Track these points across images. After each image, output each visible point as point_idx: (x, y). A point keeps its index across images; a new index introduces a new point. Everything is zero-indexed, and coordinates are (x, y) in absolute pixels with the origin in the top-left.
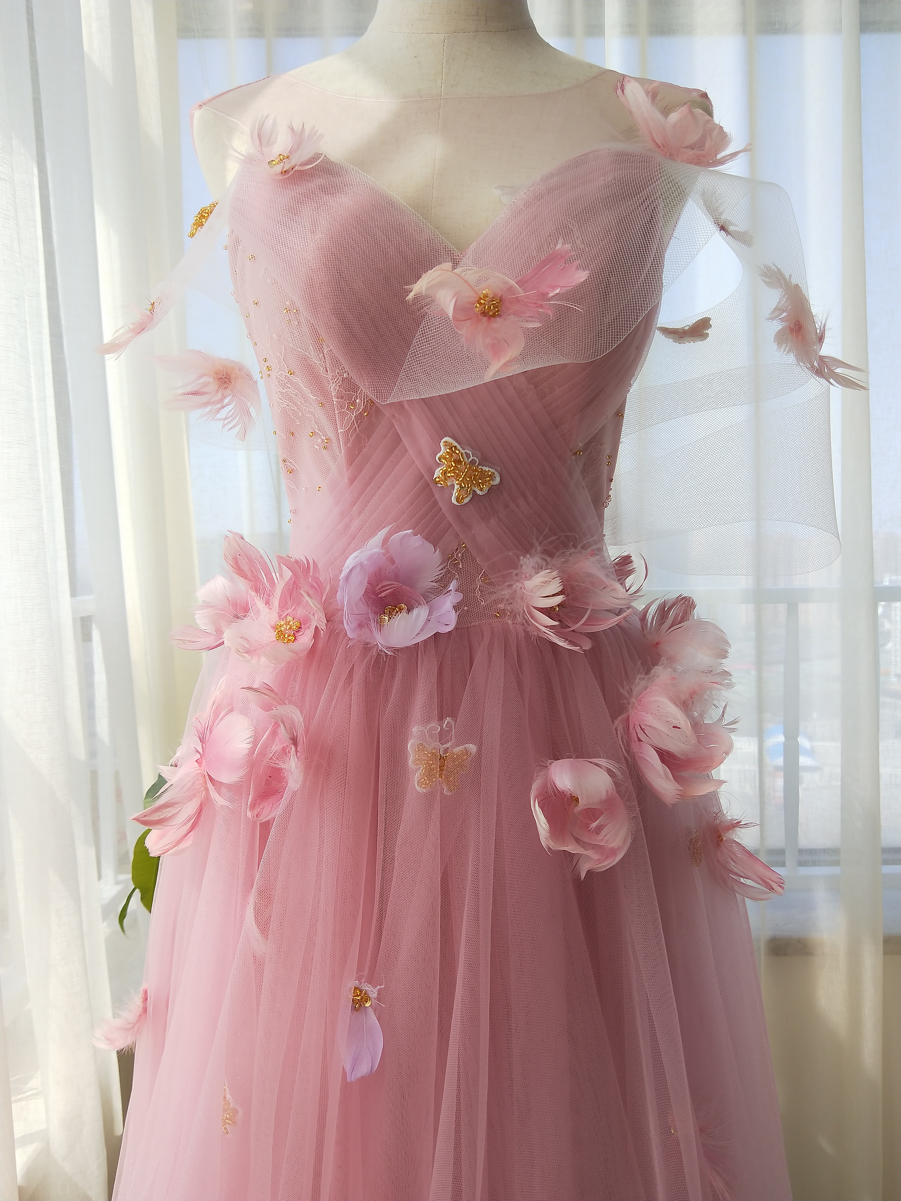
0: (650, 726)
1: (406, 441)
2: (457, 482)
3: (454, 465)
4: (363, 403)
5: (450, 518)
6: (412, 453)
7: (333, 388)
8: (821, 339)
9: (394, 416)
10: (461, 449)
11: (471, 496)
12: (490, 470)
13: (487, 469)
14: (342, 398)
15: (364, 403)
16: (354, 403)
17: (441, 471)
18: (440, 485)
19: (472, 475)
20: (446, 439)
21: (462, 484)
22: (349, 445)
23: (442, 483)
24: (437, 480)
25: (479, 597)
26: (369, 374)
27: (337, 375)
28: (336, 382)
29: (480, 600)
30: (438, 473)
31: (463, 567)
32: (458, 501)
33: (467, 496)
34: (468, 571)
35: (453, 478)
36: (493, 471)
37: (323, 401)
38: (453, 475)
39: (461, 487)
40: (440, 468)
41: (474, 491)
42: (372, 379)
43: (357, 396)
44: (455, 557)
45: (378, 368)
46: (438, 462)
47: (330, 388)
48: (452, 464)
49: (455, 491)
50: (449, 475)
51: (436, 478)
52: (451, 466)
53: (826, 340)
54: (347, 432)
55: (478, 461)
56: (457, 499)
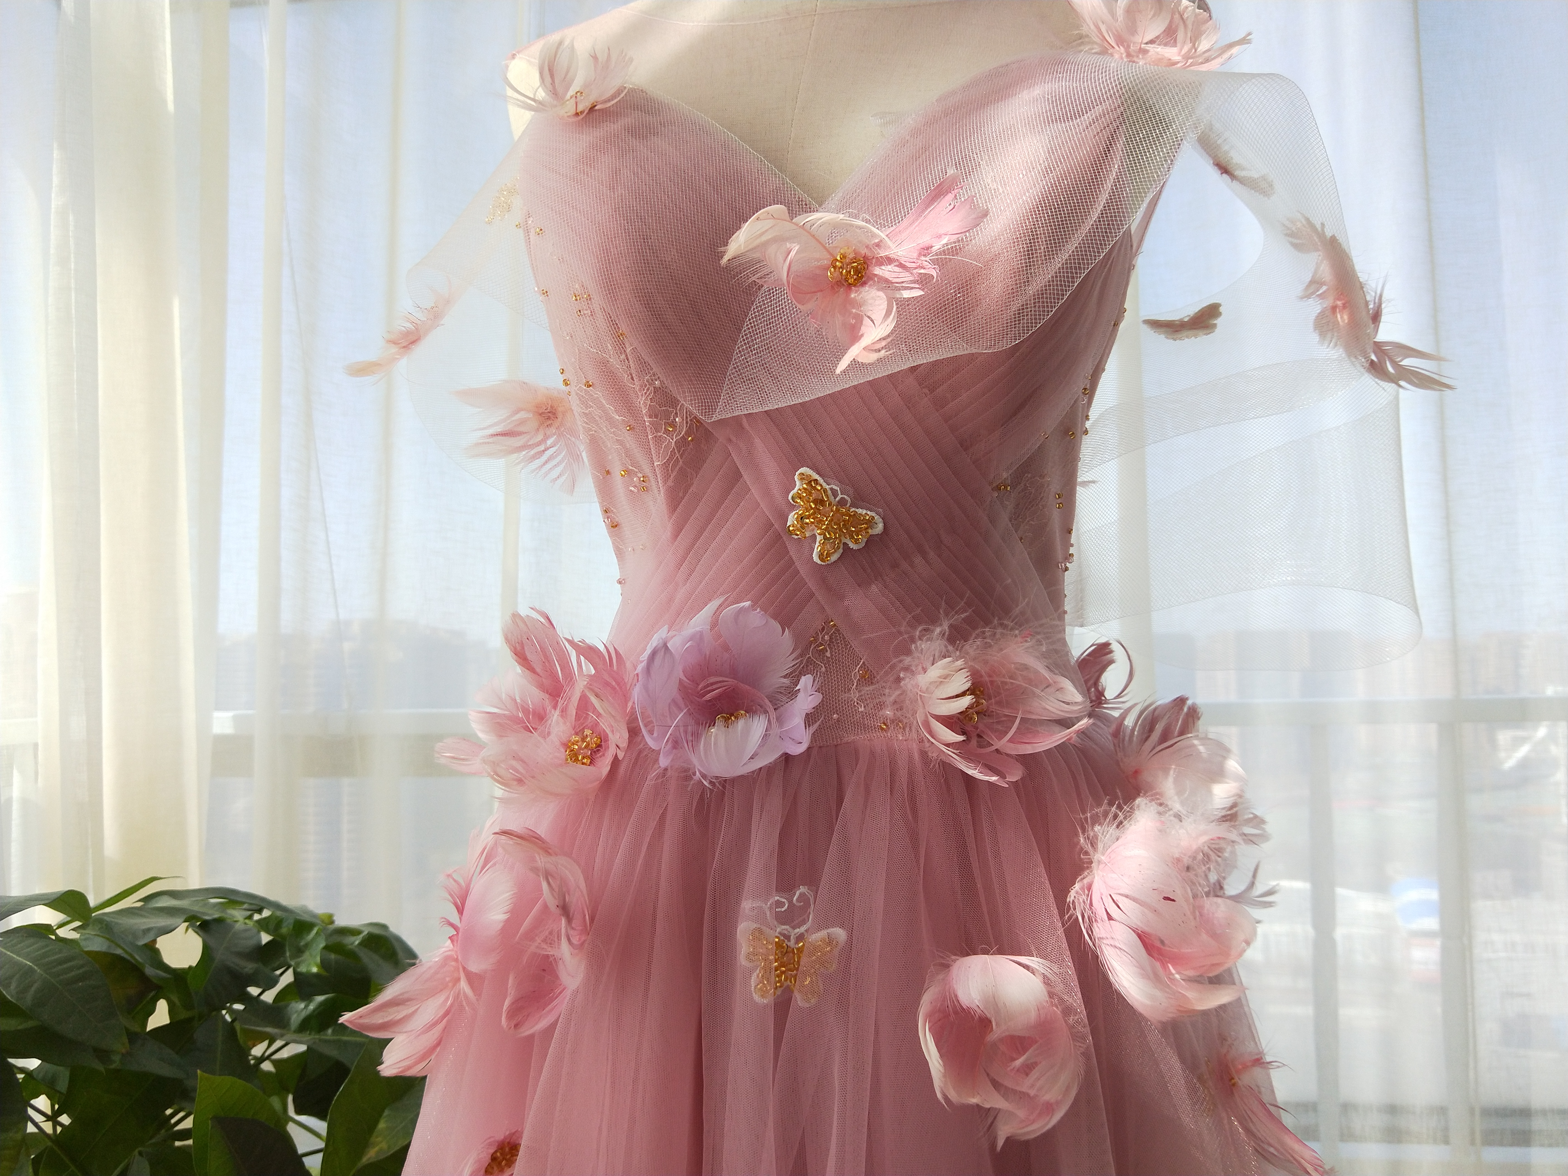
1: (746, 476)
2: (818, 532)
3: (813, 506)
4: (685, 422)
5: (812, 584)
6: (755, 492)
7: (642, 402)
8: (1376, 317)
9: (730, 440)
10: (824, 485)
11: (841, 550)
12: (869, 513)
13: (864, 512)
14: (656, 417)
15: (687, 423)
16: (673, 424)
17: (796, 516)
18: (796, 537)
19: (841, 520)
20: (803, 470)
21: (827, 534)
22: (670, 483)
23: (798, 533)
24: (791, 528)
25: (856, 700)
26: (691, 381)
27: (647, 383)
28: (646, 393)
29: (857, 704)
30: (792, 519)
31: (832, 655)
32: (822, 560)
33: (835, 551)
34: (839, 661)
35: (813, 525)
36: (873, 514)
37: (632, 422)
38: (812, 520)
39: (825, 538)
40: (794, 512)
41: (845, 544)
42: (695, 388)
43: (676, 413)
44: (820, 639)
45: (703, 373)
46: (792, 503)
47: (640, 403)
48: (811, 507)
49: (817, 544)
50: (807, 521)
51: (790, 526)
52: (809, 508)
53: (1384, 318)
54: (665, 465)
55: (849, 500)
56: (821, 556)
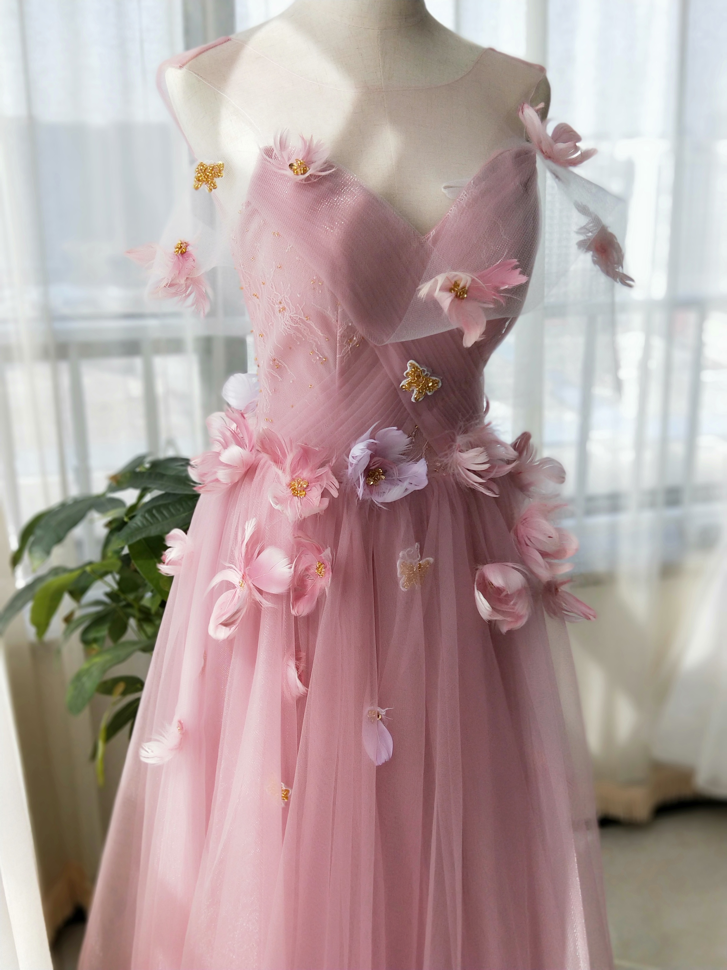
0: (534, 537)
1: (382, 360)
2: (416, 389)
4: (357, 339)
5: (408, 410)
6: (386, 369)
7: (339, 332)
10: (421, 368)
11: (424, 396)
13: (435, 378)
14: (344, 337)
16: (351, 340)
17: (407, 382)
18: (404, 390)
20: (411, 361)
21: (420, 390)
22: (343, 364)
23: (406, 389)
24: (403, 387)
27: (344, 324)
28: (342, 328)
30: (404, 383)
31: (415, 441)
32: (415, 400)
33: (422, 396)
34: (418, 443)
35: (414, 386)
36: (438, 379)
37: (330, 338)
38: (414, 384)
40: (406, 380)
41: (426, 393)
43: (354, 335)
44: (412, 434)
46: (405, 376)
47: (337, 331)
49: (415, 394)
50: (412, 384)
52: (414, 379)
55: (430, 374)
